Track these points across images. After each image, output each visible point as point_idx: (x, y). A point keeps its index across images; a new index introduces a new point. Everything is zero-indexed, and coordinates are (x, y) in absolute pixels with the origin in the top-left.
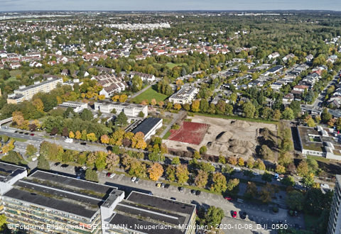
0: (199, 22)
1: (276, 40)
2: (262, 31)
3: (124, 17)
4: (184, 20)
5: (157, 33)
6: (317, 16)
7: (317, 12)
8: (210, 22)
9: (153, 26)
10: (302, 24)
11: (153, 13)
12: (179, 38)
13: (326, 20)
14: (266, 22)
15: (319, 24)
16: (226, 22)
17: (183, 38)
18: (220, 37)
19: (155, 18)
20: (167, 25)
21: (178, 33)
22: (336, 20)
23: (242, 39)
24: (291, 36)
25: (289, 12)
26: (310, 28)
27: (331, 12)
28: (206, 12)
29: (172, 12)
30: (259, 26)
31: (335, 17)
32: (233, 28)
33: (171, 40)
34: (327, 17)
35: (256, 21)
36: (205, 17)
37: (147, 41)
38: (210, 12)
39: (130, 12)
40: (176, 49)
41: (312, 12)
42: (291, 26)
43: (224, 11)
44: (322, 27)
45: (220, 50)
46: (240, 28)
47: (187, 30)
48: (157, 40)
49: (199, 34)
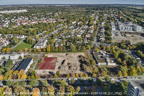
0: (40, 9)
1: (73, 16)
2: (66, 12)
3: (4, 8)
4: (33, 8)
5: (21, 14)
6: (84, 6)
7: (83, 5)
8: (45, 9)
9: (19, 11)
10: (79, 9)
11: (18, 5)
12: (32, 16)
13: (87, 8)
14: (67, 9)
15: (85, 9)
16: (51, 9)
17: (34, 16)
18: (51, 15)
19: (19, 7)
20: (26, 11)
21: (32, 14)
22: (91, 8)
23: (60, 16)
24: (78, 14)
25: (74, 5)
26: (84, 11)
27: (88, 5)
28: (42, 5)
29: (27, 5)
30: (65, 10)
31: (90, 7)
32: (55, 11)
33: (29, 17)
34: (87, 7)
35: (63, 8)
36: (42, 7)
37: (17, 18)
38: (43, 5)
39: (7, 6)
40: (32, 21)
41: (82, 5)
42: (77, 10)
43: (49, 5)
44: (87, 10)
45: (52, 21)
46: (58, 11)
47: (35, 13)
48: (22, 18)
49: (41, 14)
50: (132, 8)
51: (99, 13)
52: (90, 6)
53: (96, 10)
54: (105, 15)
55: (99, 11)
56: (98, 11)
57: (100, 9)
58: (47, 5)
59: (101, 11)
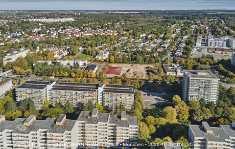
0: (91, 17)
1: (142, 27)
2: (132, 22)
3: (38, 14)
4: (82, 15)
5: (69, 24)
6: (161, 14)
7: (160, 11)
8: (99, 17)
9: (63, 20)
10: (154, 18)
11: (57, 12)
12: (84, 27)
13: (166, 16)
14: (133, 17)
15: (163, 18)
16: (109, 17)
17: (87, 27)
18: (109, 26)
20: (72, 19)
21: (82, 24)
22: (172, 15)
23: (123, 27)
24: (150, 25)
25: (145, 11)
26: (159, 20)
27: (169, 11)
28: (93, 11)
29: (70, 11)
30: (130, 19)
32: (115, 20)
33: (80, 28)
34: (167, 14)
35: (127, 16)
36: (95, 15)
37: (64, 29)
38: (96, 11)
40: (86, 33)
41: (158, 11)
42: (148, 19)
43: (105, 11)
44: (165, 19)
45: (112, 33)
46: (119, 21)
47: (87, 22)
48: (70, 28)
49: (96, 24)
51: (184, 23)
52: (171, 12)
53: (181, 19)
54: (192, 26)
55: (185, 21)
56: (182, 21)
57: (188, 18)
58: (102, 11)
59: (189, 21)
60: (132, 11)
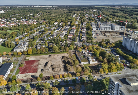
0: (19, 10)
1: (54, 17)
2: (48, 13)
4: (11, 9)
6: (65, 7)
7: (64, 5)
10: (61, 10)
12: (11, 18)
13: (69, 8)
14: (48, 9)
15: (67, 10)
16: (31, 10)
17: (13, 17)
18: (31, 16)
20: (3, 12)
21: (10, 15)
22: (72, 8)
23: (41, 17)
24: (60, 15)
25: (55, 5)
26: (65, 12)
27: (69, 5)
28: (21, 5)
29: (4, 5)
30: (46, 11)
32: (36, 12)
33: (6, 19)
34: (68, 7)
35: (44, 9)
36: (21, 8)
38: (23, 5)
40: (11, 23)
42: (58, 11)
43: (29, 5)
44: (68, 11)
45: (33, 22)
46: (38, 12)
47: (14, 14)
49: (20, 15)
50: (111, 9)
51: (80, 13)
52: (71, 6)
53: (77, 10)
54: (86, 15)
55: (80, 12)
56: (79, 12)
57: (81, 10)
58: (27, 5)
59: (82, 12)
60: (47, 5)
